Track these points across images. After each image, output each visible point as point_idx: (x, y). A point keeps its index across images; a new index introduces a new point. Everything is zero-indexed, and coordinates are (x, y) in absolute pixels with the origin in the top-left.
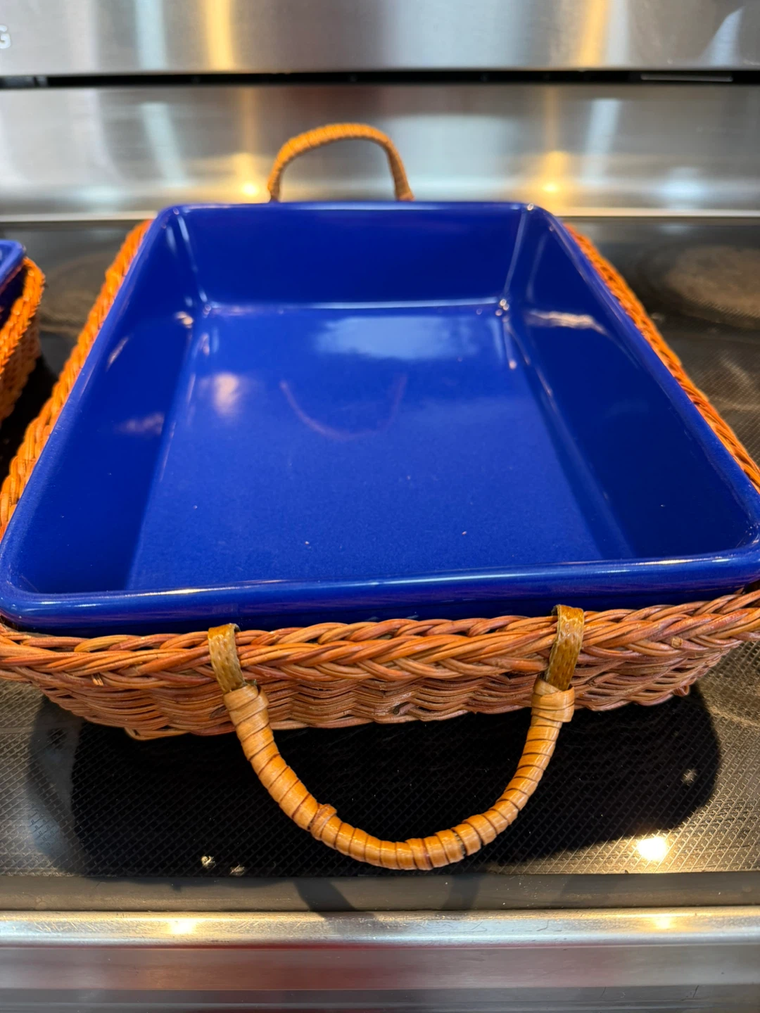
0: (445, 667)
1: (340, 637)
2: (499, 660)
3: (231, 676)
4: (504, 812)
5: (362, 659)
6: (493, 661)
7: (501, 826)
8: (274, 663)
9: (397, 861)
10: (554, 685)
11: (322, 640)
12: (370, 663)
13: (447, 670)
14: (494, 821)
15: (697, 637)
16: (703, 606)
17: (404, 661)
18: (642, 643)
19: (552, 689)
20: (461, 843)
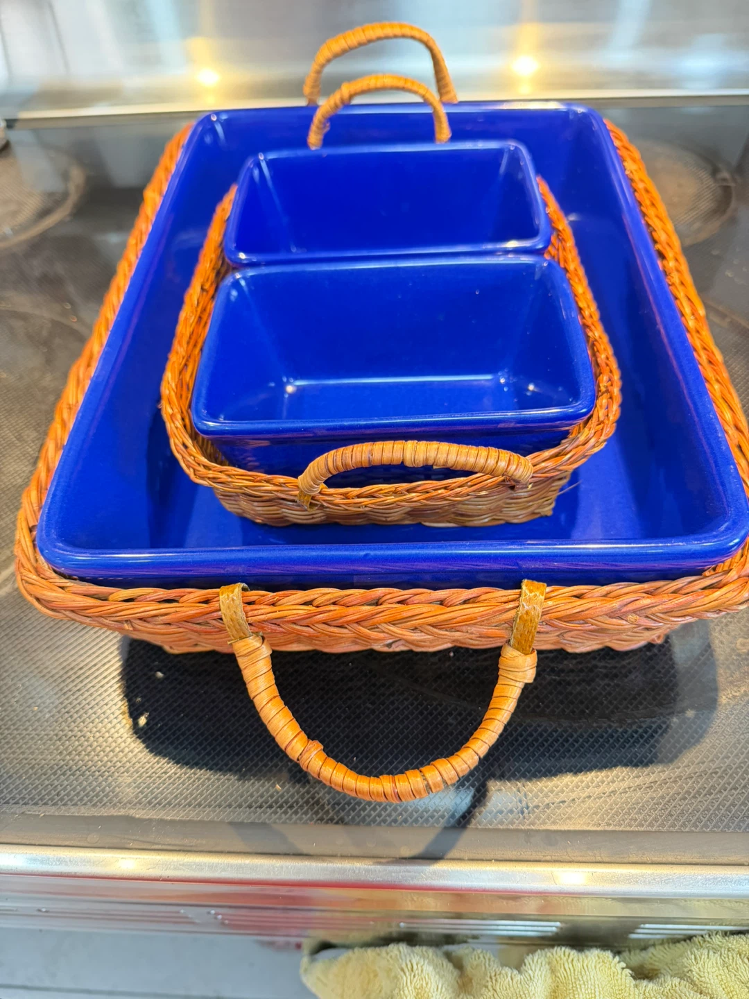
0: (422, 631)
1: (332, 601)
2: (469, 628)
3: (238, 627)
4: (465, 759)
5: (348, 623)
6: (464, 629)
7: (462, 771)
8: (274, 621)
9: (370, 794)
10: (517, 649)
11: (315, 603)
12: (356, 625)
13: (423, 634)
14: (456, 766)
15: (653, 614)
16: (664, 586)
17: (385, 625)
18: (599, 618)
19: (516, 653)
20: (426, 782)
